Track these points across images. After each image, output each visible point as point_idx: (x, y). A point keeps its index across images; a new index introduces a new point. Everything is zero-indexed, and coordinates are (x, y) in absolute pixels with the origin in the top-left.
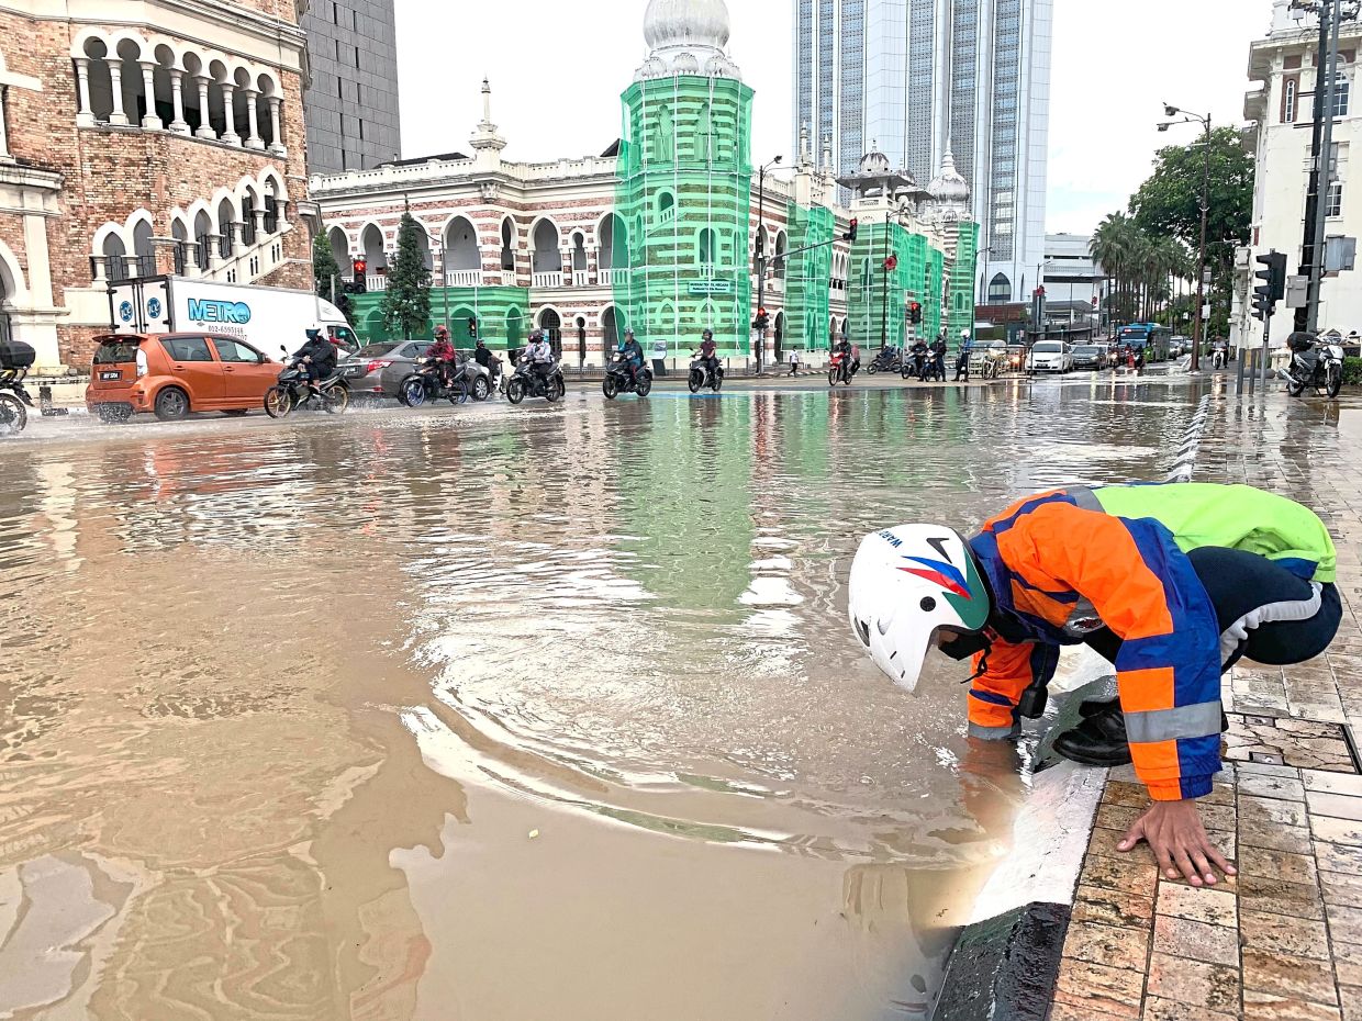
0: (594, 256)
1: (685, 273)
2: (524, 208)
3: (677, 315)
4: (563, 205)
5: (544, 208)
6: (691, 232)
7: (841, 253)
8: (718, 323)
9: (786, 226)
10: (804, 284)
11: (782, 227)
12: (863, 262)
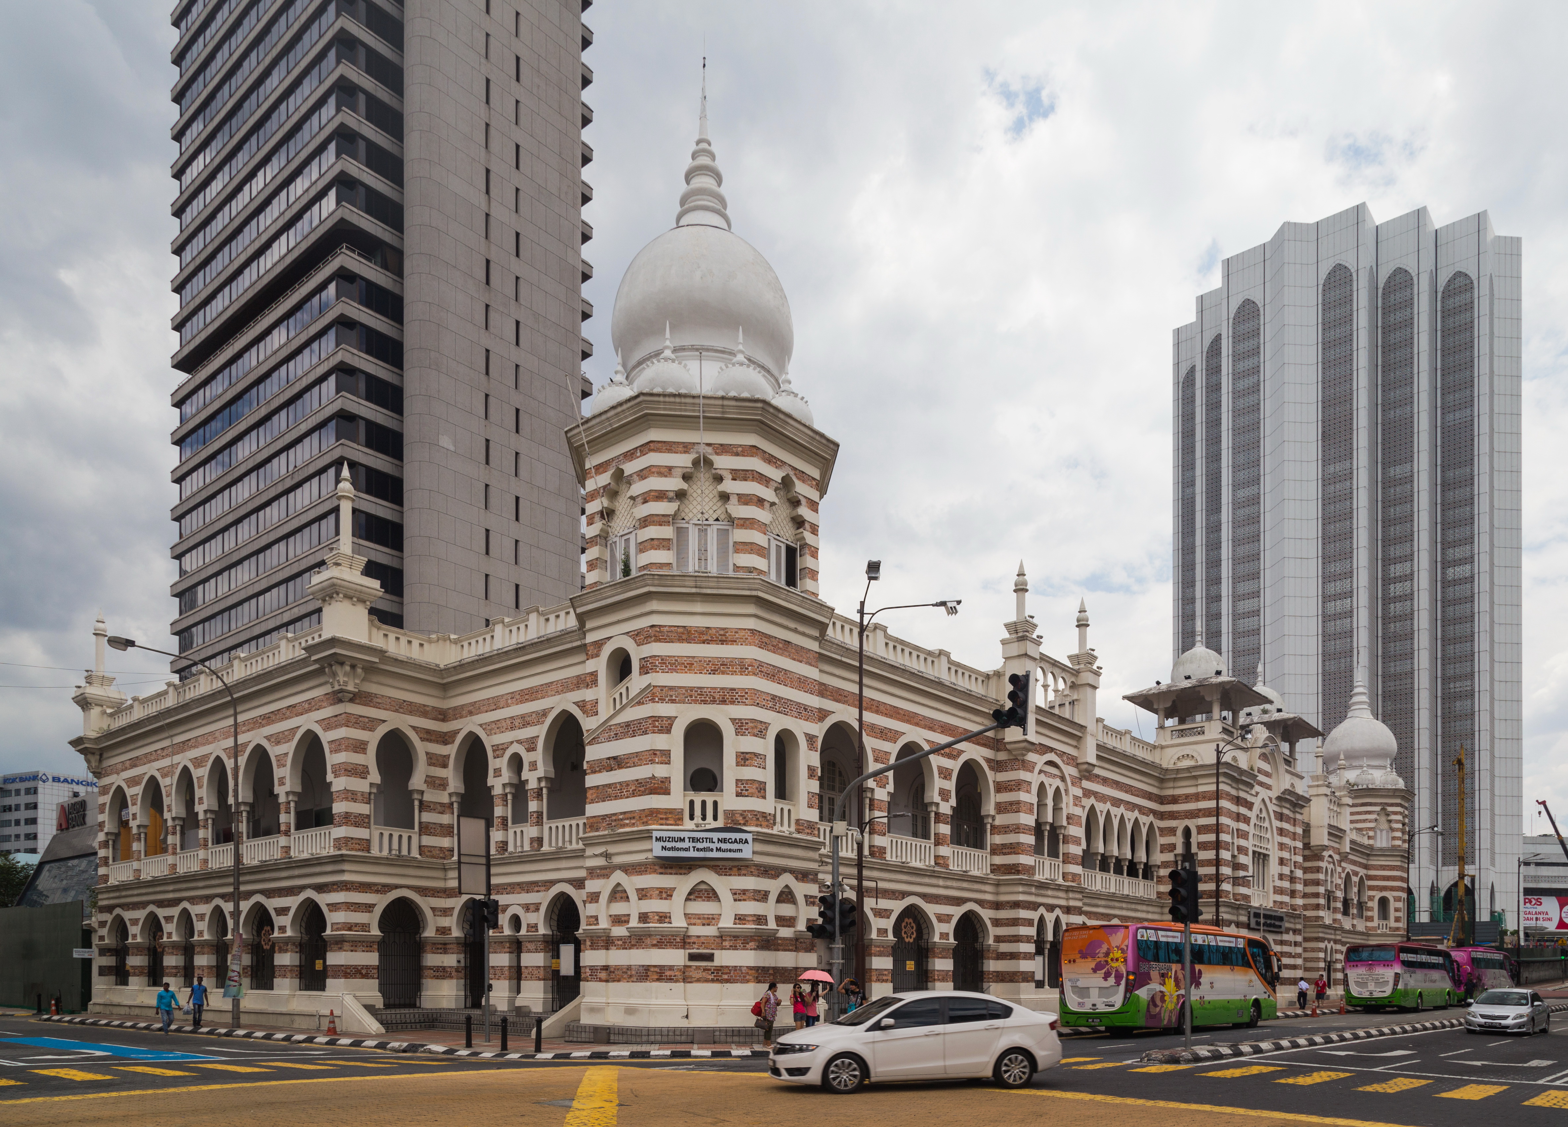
0: (539, 794)
1: (653, 814)
2: (443, 715)
3: (633, 908)
4: (495, 704)
5: (471, 713)
6: (664, 725)
7: (1131, 816)
8: (727, 922)
9: (988, 753)
10: (1026, 860)
11: (972, 751)
12: (1179, 832)
